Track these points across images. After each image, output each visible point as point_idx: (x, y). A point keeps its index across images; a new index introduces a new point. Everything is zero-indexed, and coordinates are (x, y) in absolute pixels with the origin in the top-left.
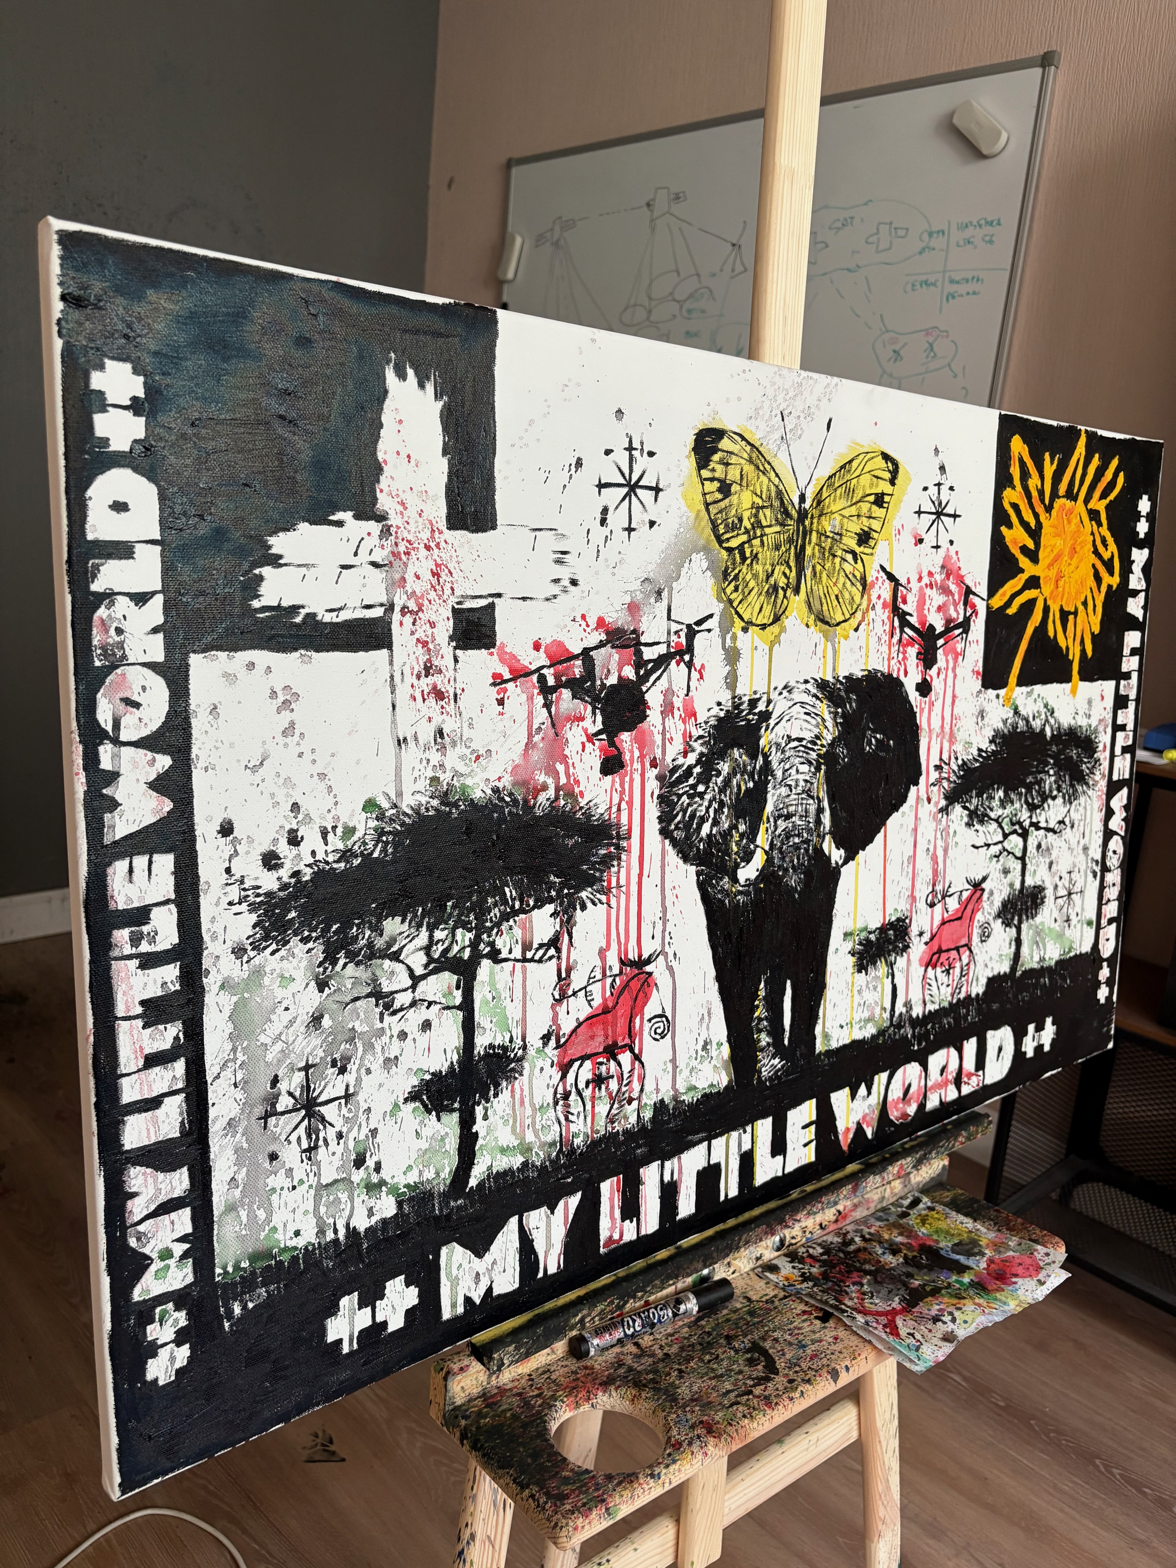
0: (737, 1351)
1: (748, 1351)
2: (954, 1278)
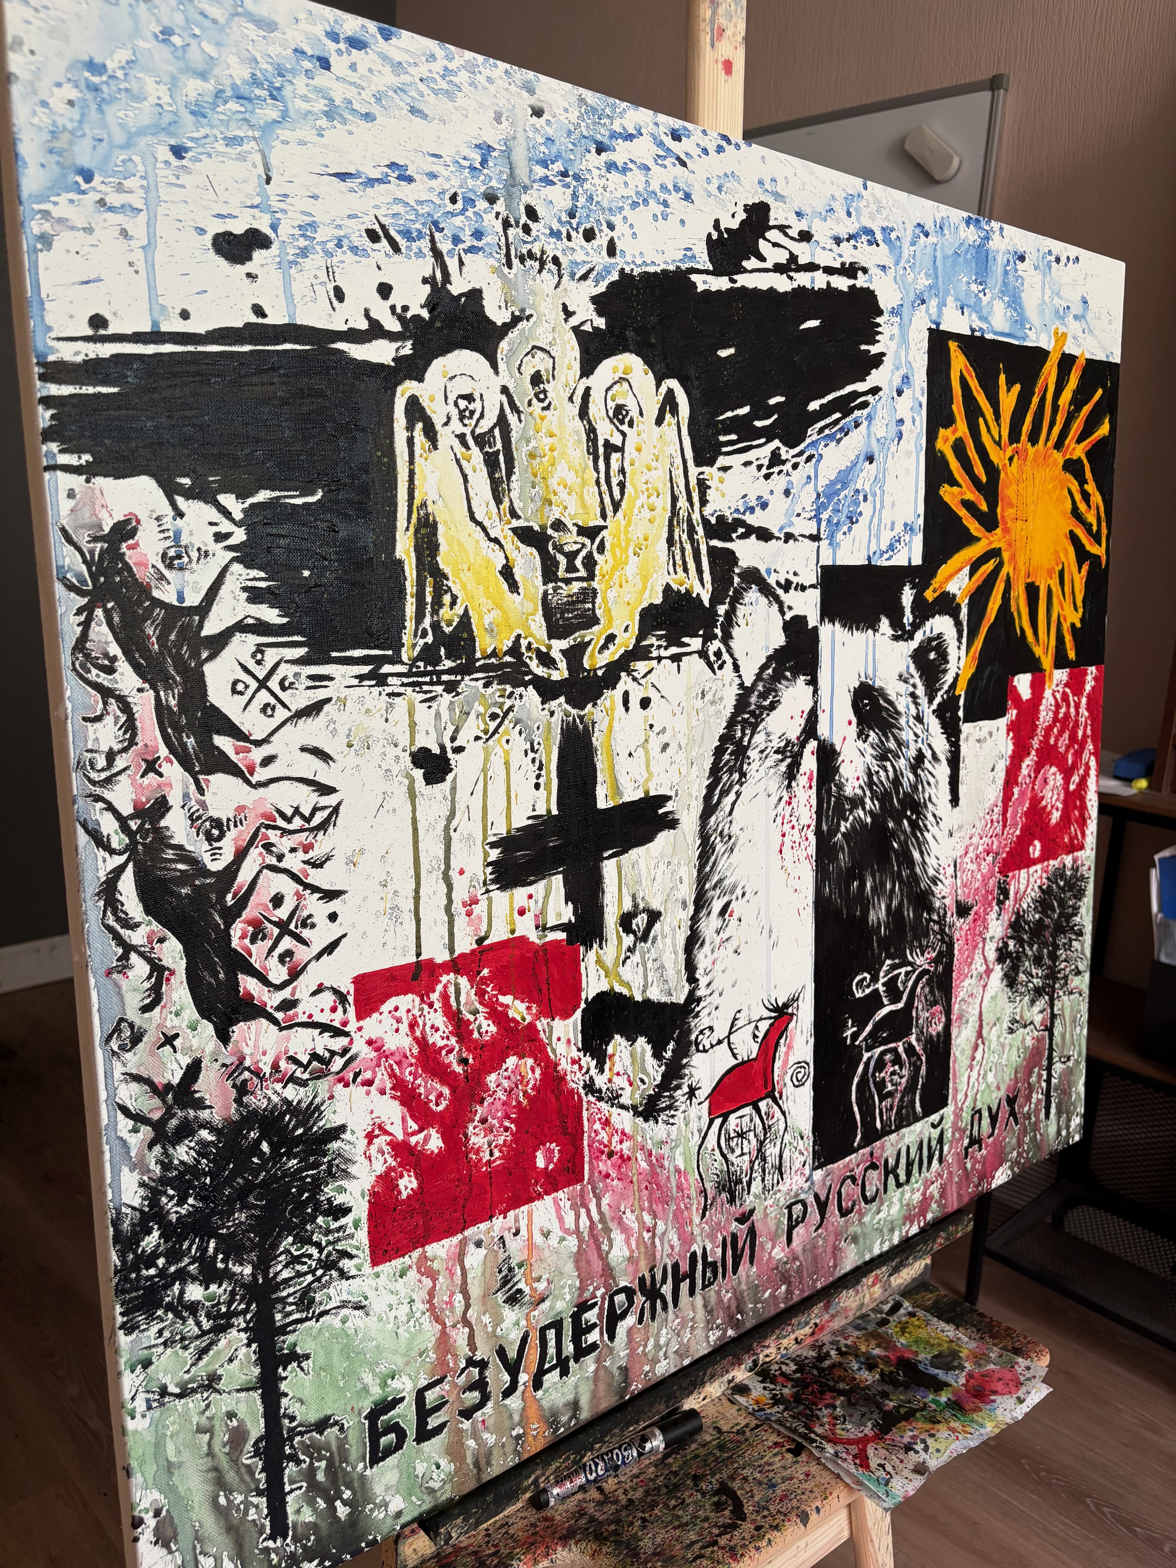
0: (704, 1494)
1: (716, 1493)
2: (931, 1397)
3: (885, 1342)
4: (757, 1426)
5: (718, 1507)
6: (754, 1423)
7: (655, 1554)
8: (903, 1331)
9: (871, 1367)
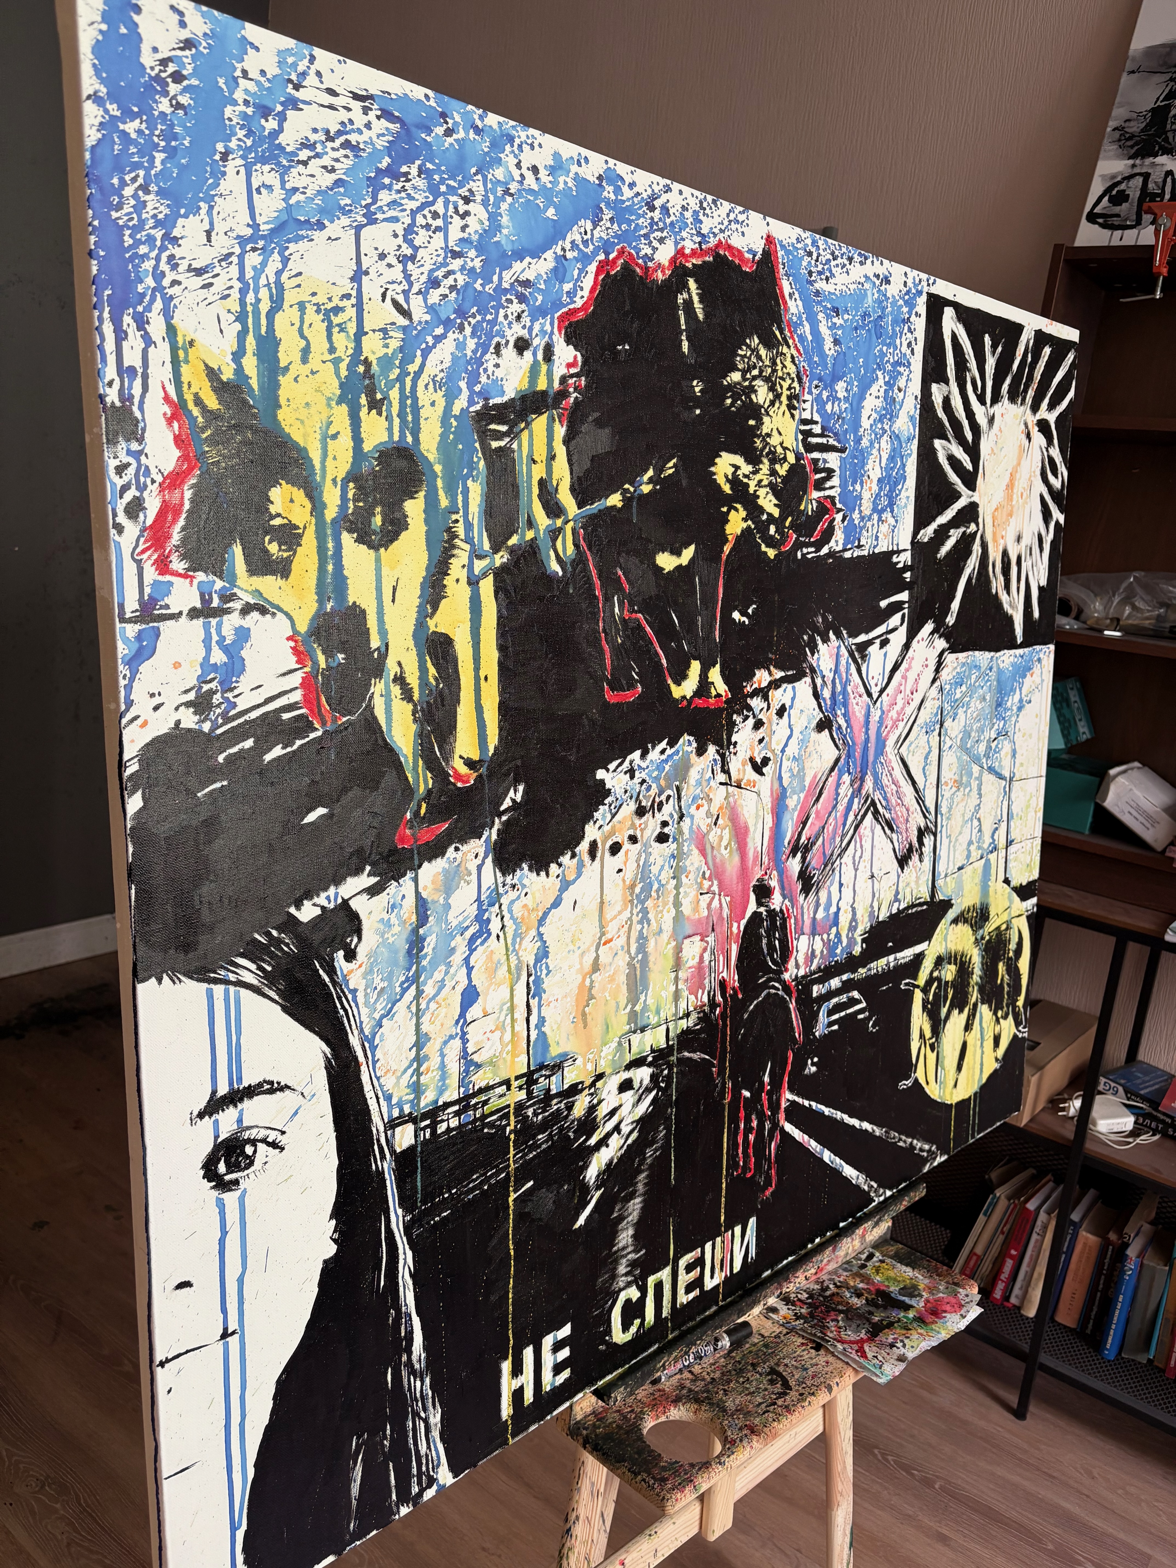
0: (761, 1375)
1: (768, 1374)
2: (903, 1314)
3: (866, 1279)
4: (787, 1333)
5: (772, 1382)
6: (785, 1331)
7: (737, 1410)
8: (878, 1271)
9: (859, 1295)
